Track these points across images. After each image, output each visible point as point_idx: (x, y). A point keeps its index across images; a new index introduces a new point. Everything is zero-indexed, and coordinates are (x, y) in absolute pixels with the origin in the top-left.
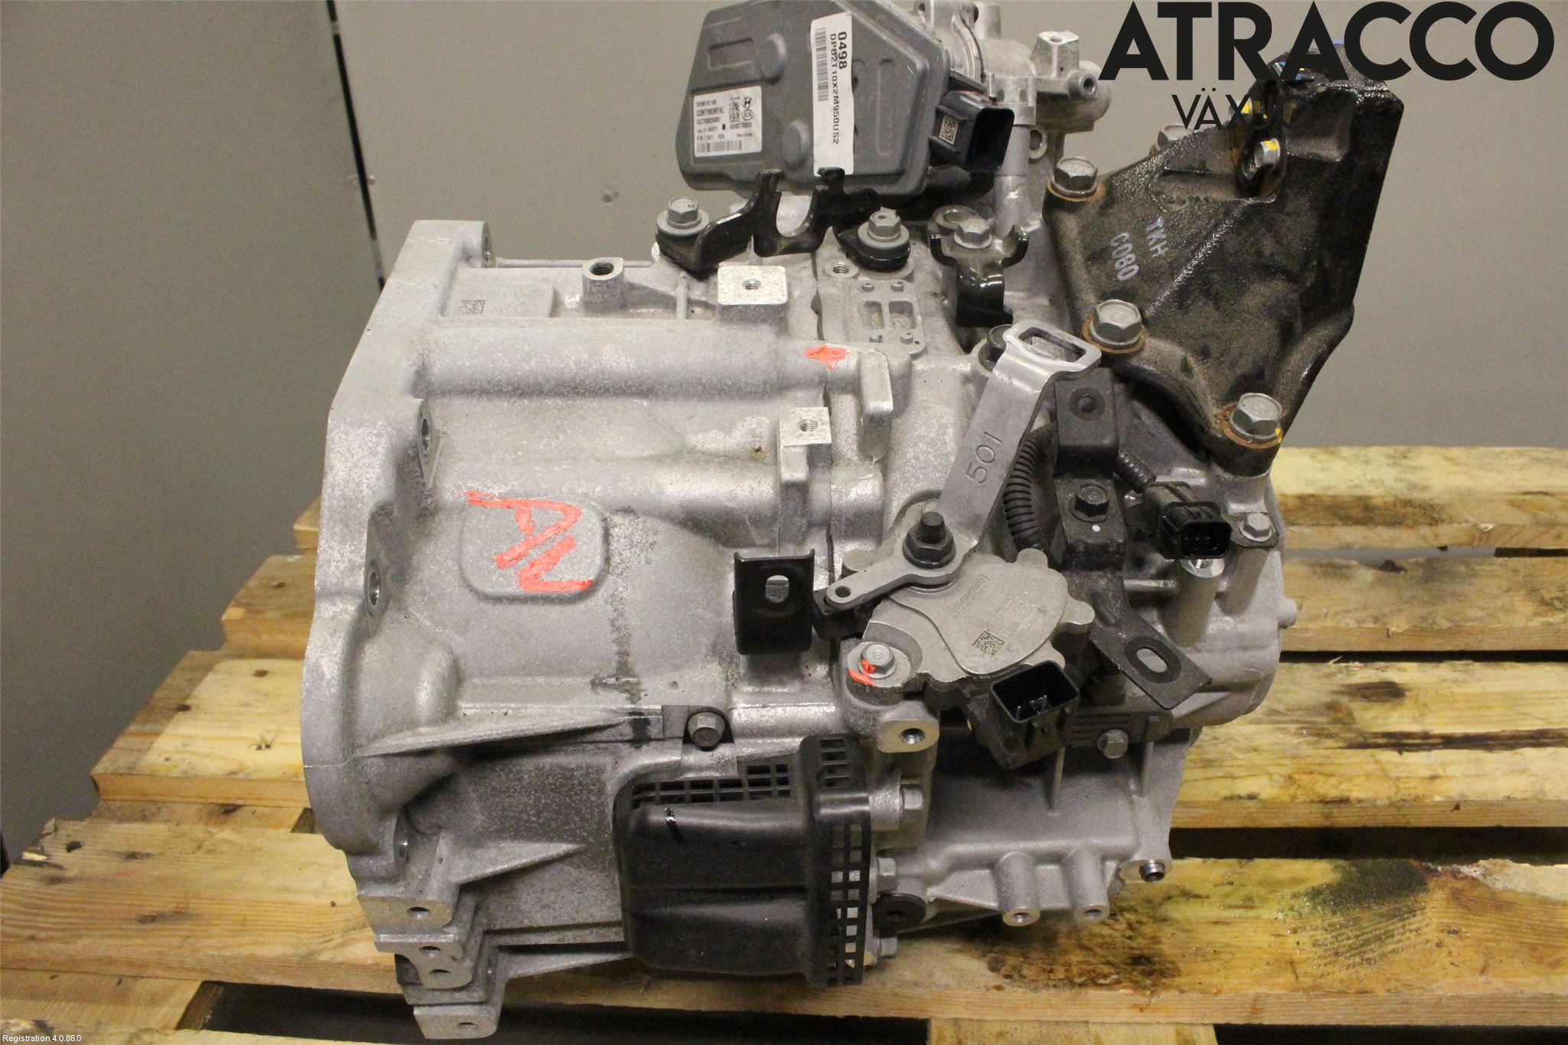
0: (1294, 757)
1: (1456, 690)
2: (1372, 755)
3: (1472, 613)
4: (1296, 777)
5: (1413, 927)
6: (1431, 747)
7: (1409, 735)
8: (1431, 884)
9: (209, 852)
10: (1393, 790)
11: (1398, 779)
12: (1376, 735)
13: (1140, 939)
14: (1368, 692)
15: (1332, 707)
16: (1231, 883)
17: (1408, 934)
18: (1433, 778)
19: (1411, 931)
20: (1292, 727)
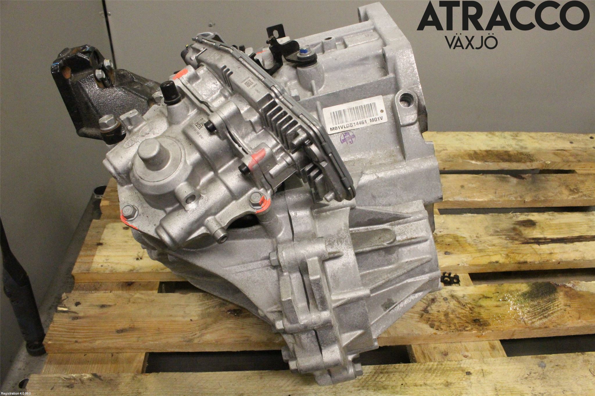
0: (507, 248)
1: (551, 222)
2: (531, 246)
3: (550, 194)
4: (509, 254)
5: (556, 305)
6: (548, 243)
7: (540, 239)
8: (558, 290)
9: (134, 303)
10: (540, 258)
11: (540, 254)
12: (530, 239)
13: (475, 314)
14: (524, 224)
15: (514, 229)
16: (498, 293)
17: (555, 307)
18: (551, 253)
19: (556, 306)
20: (504, 237)
